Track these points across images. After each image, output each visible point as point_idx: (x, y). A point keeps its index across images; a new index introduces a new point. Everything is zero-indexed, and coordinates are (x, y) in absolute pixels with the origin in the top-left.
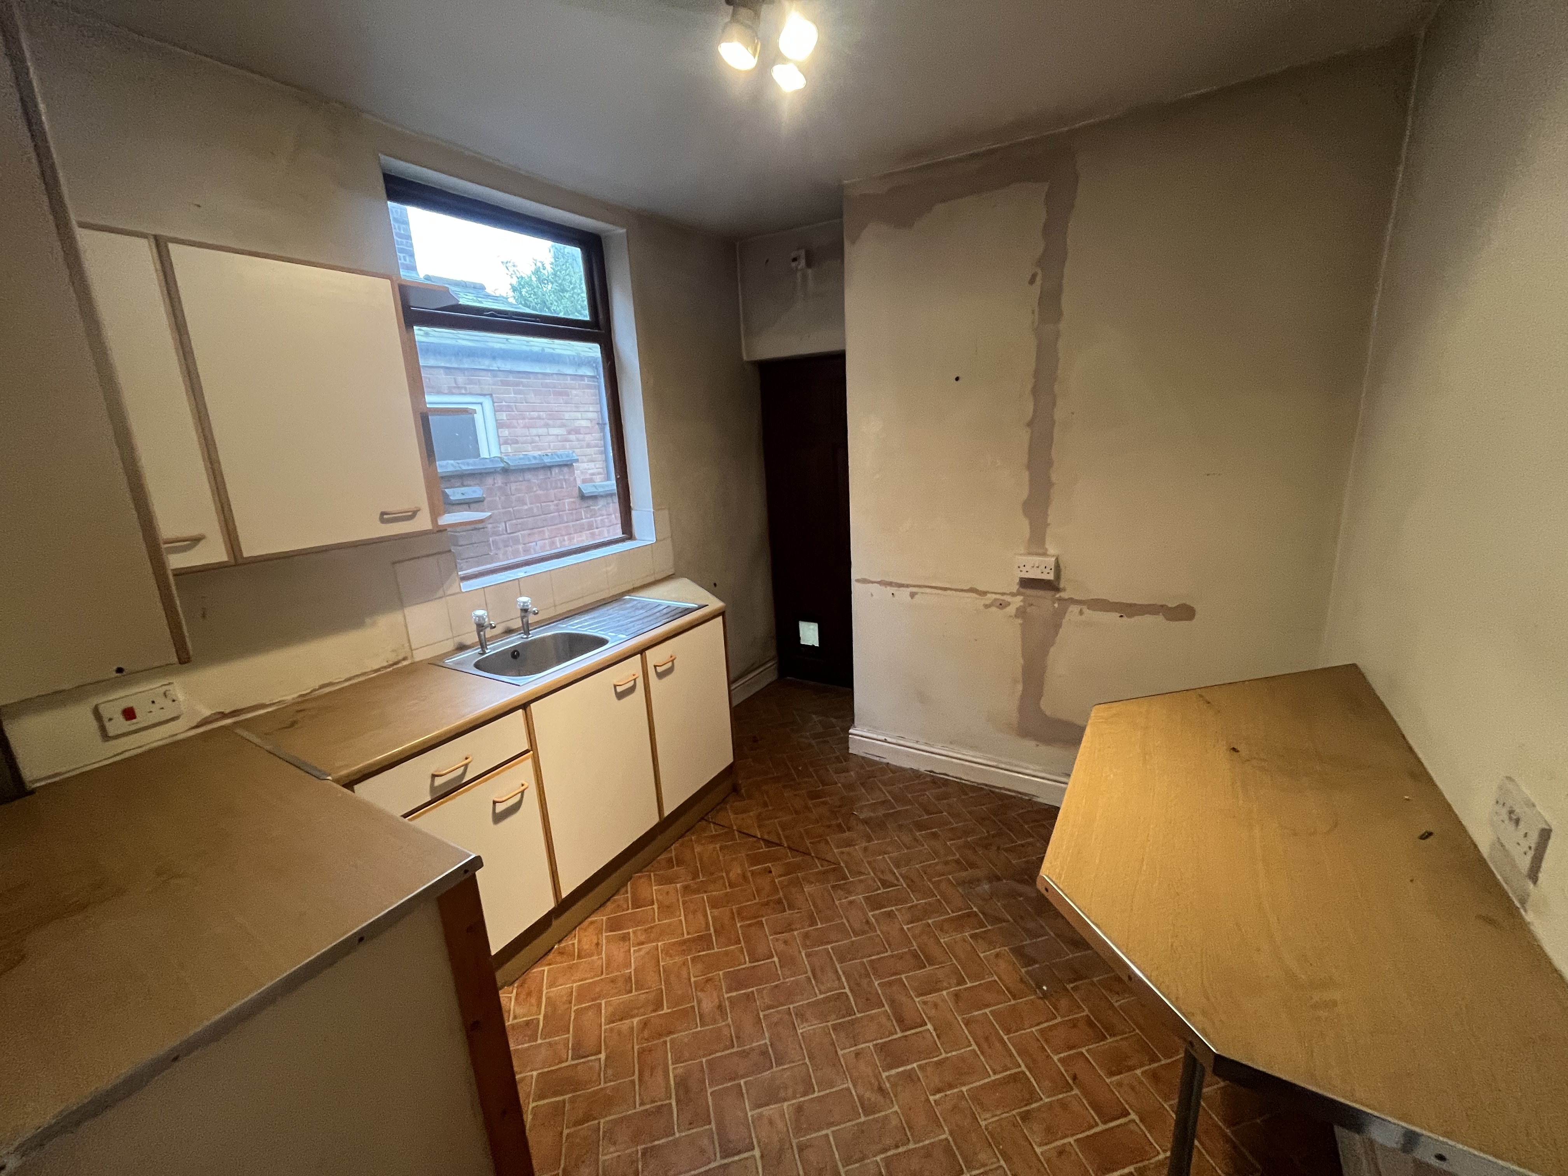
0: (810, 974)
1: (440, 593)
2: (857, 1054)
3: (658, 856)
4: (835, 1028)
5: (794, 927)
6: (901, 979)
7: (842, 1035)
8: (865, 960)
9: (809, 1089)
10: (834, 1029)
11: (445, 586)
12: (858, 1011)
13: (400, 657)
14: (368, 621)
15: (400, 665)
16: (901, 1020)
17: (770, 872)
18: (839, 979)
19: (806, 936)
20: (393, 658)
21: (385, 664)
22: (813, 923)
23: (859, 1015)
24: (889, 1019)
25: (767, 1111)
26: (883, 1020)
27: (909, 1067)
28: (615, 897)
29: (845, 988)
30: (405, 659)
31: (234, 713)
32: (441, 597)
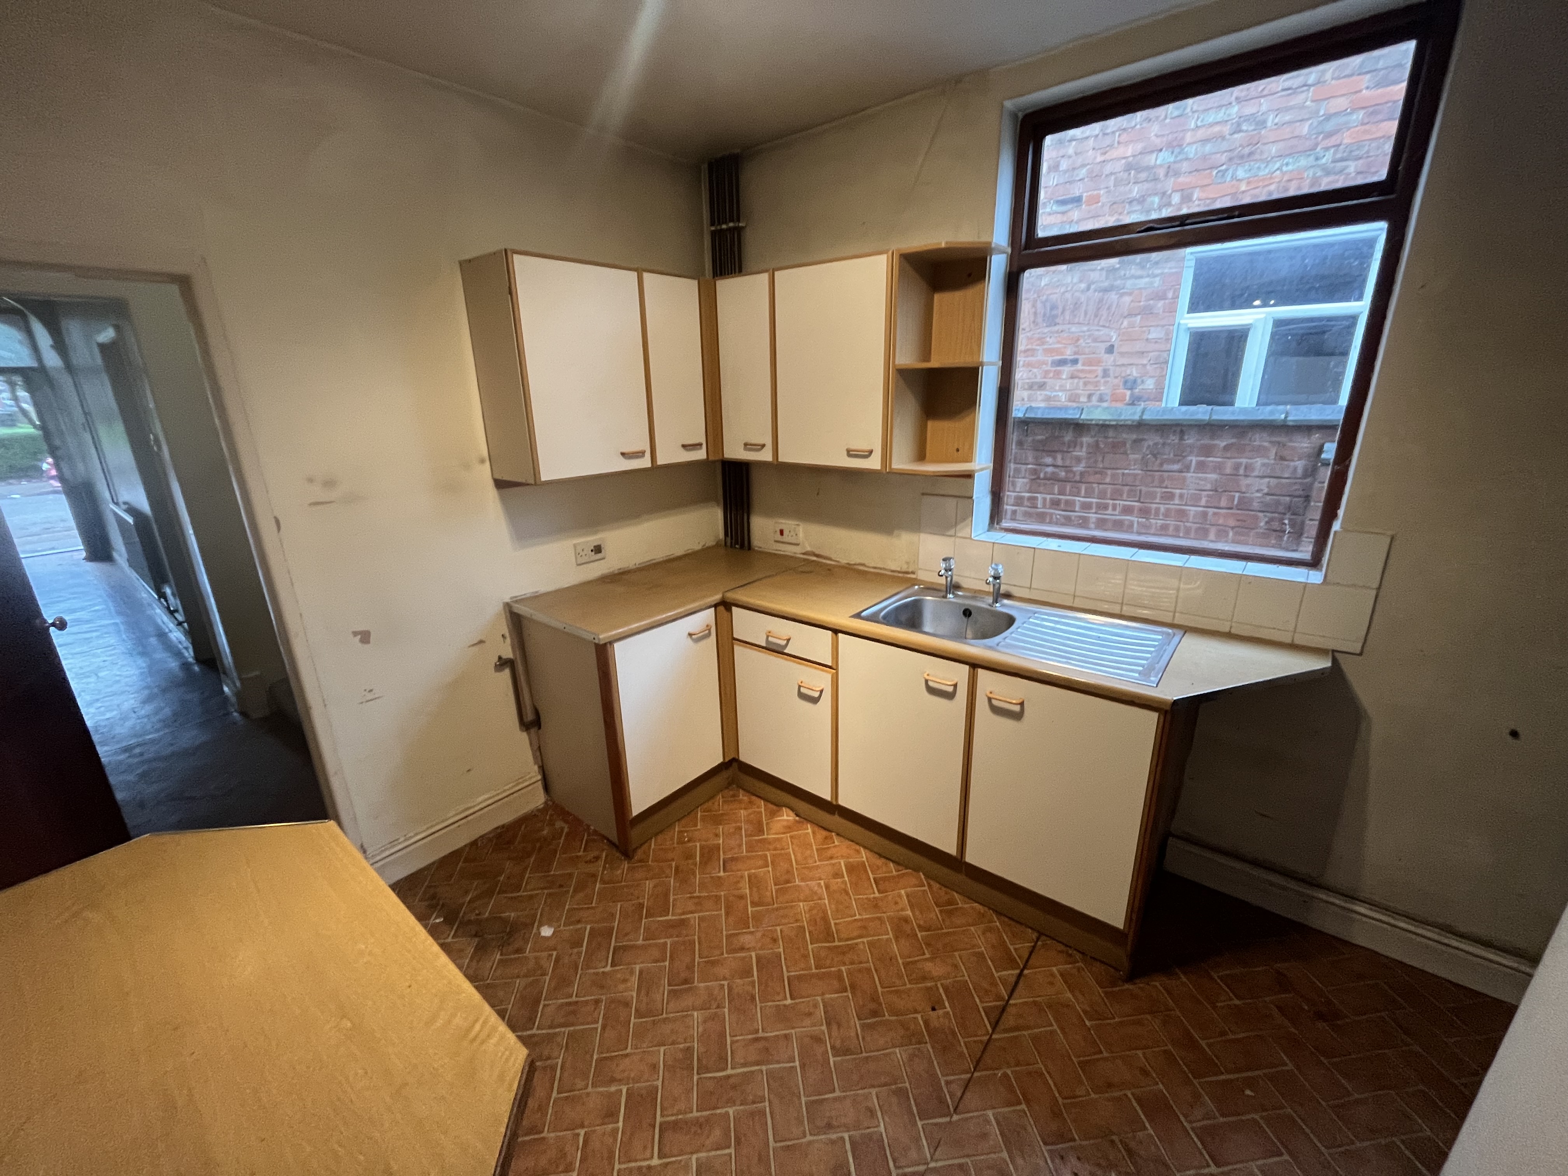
0: (761, 1034)
1: (952, 532)
2: (654, 1067)
3: (957, 892)
4: (689, 1050)
5: (834, 1027)
6: (729, 1147)
7: (680, 1056)
8: (767, 1104)
9: (639, 1014)
10: (688, 1048)
11: (958, 527)
12: (701, 1078)
13: (910, 570)
14: (896, 532)
15: (909, 576)
16: (675, 1126)
17: (934, 1009)
18: (744, 1065)
19: (818, 1039)
20: (905, 568)
21: (899, 569)
22: (837, 1052)
23: (695, 1078)
24: (680, 1112)
25: (634, 980)
26: (682, 1106)
27: (621, 1119)
28: (891, 865)
29: (732, 1068)
30: (913, 573)
31: (817, 556)
32: (951, 536)
